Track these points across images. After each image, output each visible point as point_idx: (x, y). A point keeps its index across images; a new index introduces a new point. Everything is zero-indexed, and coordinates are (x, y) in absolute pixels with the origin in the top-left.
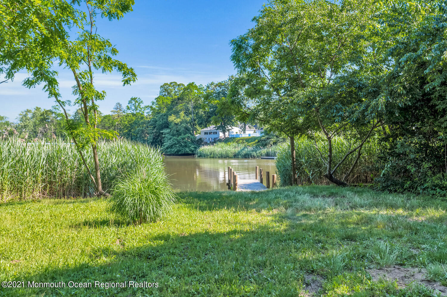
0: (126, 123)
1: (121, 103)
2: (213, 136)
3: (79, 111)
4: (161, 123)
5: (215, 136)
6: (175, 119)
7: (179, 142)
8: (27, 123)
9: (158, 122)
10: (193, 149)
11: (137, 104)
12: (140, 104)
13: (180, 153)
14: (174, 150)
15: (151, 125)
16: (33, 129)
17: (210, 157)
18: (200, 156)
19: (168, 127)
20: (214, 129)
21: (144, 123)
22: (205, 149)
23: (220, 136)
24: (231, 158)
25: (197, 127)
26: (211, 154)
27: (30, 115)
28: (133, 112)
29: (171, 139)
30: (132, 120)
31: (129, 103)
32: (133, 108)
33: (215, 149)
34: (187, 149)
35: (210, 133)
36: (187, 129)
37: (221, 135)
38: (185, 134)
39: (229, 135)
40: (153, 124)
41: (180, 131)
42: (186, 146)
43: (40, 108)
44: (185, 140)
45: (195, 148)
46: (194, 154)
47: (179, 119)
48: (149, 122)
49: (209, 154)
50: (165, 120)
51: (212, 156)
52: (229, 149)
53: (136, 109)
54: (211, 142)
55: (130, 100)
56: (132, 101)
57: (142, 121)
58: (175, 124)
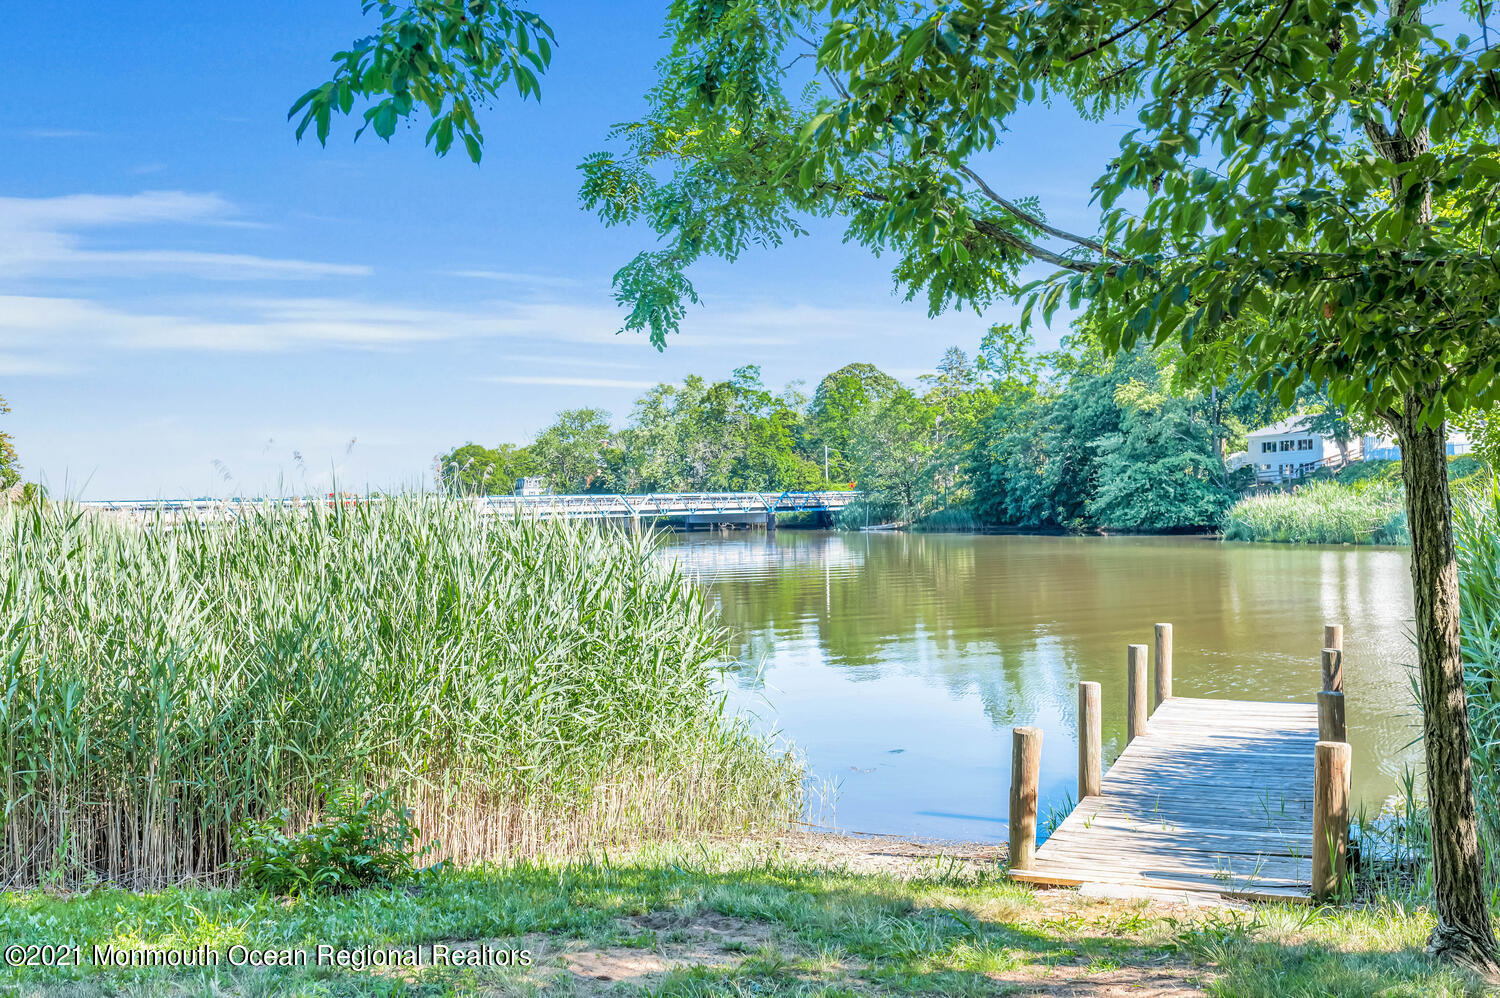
0: (970, 417)
1: (962, 349)
2: (1297, 457)
3: (828, 384)
4: (1090, 412)
5: (1306, 457)
6: (1140, 397)
7: (1155, 483)
8: (659, 429)
9: (1079, 411)
10: (1211, 508)
11: (1012, 347)
12: (1023, 349)
13: (1159, 525)
14: (1138, 512)
15: (1057, 421)
16: (679, 447)
17: (1274, 541)
18: (1236, 536)
19: (1115, 428)
20: (1300, 428)
21: (1030, 416)
22: (1255, 508)
23: (1326, 455)
24: (1361, 543)
25: (1235, 424)
26: (1277, 529)
27: (668, 403)
28: (996, 376)
29: (1124, 470)
30: (990, 406)
31: (983, 347)
32: (999, 362)
33: (1294, 508)
34: (1188, 510)
35: (1286, 446)
36: (1187, 433)
37: (1330, 450)
38: (1178, 452)
39: (1363, 451)
40: (1065, 418)
41: (1161, 441)
42: (1183, 499)
43: (699, 380)
44: (1179, 475)
45: (1221, 504)
46: (1213, 529)
47: (1156, 395)
48: (1047, 411)
49: (1269, 527)
50: (1106, 401)
51: (1281, 535)
52: (1354, 508)
53: (1008, 367)
54: (1285, 481)
55: (986, 334)
56: (996, 339)
57: (1024, 408)
58: (1142, 413)
